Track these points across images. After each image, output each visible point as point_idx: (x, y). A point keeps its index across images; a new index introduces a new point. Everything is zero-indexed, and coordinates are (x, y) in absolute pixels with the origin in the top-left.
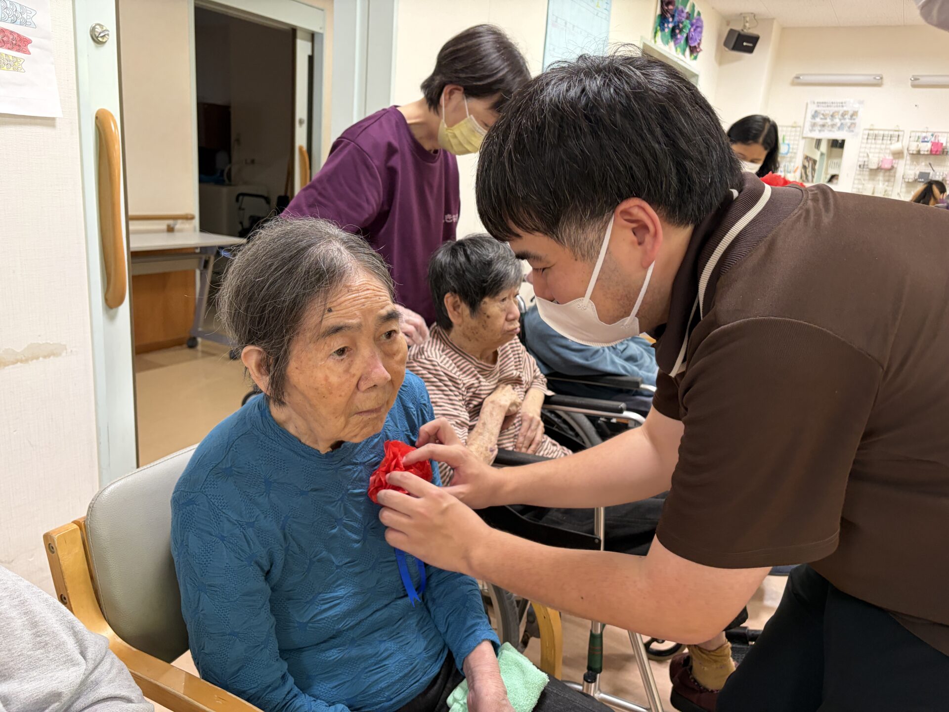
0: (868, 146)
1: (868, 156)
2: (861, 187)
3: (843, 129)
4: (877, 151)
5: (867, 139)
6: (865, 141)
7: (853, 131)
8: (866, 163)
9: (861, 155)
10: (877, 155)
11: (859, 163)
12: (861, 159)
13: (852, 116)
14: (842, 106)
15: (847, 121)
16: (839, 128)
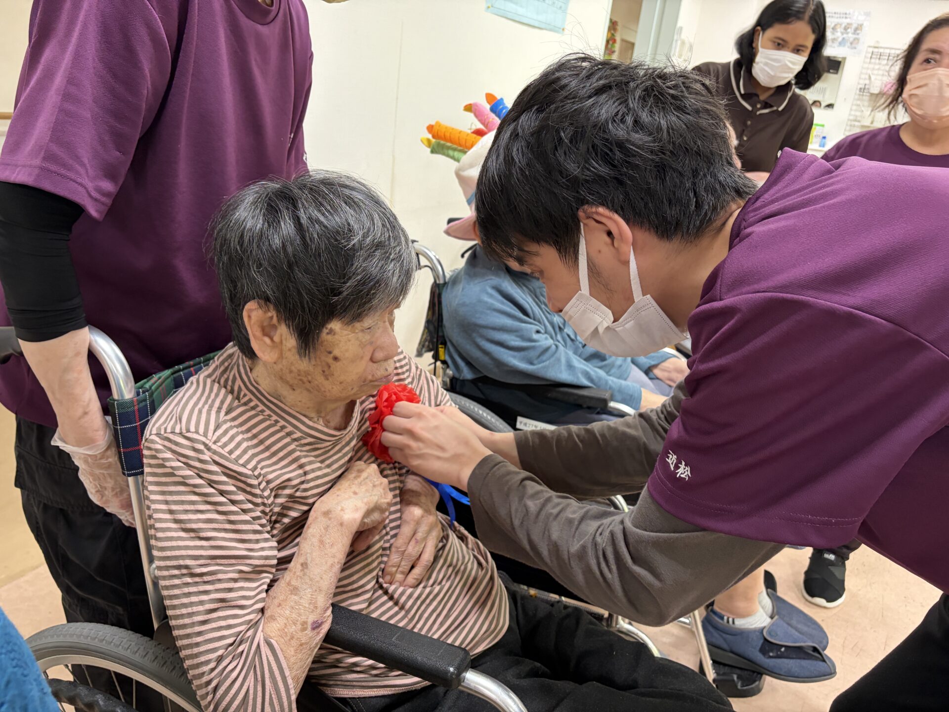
0: (871, 66)
1: (870, 78)
2: (858, 114)
3: (844, 46)
4: (881, 72)
5: (871, 58)
6: (868, 60)
7: (855, 48)
8: (867, 87)
9: (863, 76)
10: (880, 78)
11: (860, 86)
12: (862, 82)
13: (856, 29)
14: (846, 18)
15: (850, 35)
16: (840, 44)
